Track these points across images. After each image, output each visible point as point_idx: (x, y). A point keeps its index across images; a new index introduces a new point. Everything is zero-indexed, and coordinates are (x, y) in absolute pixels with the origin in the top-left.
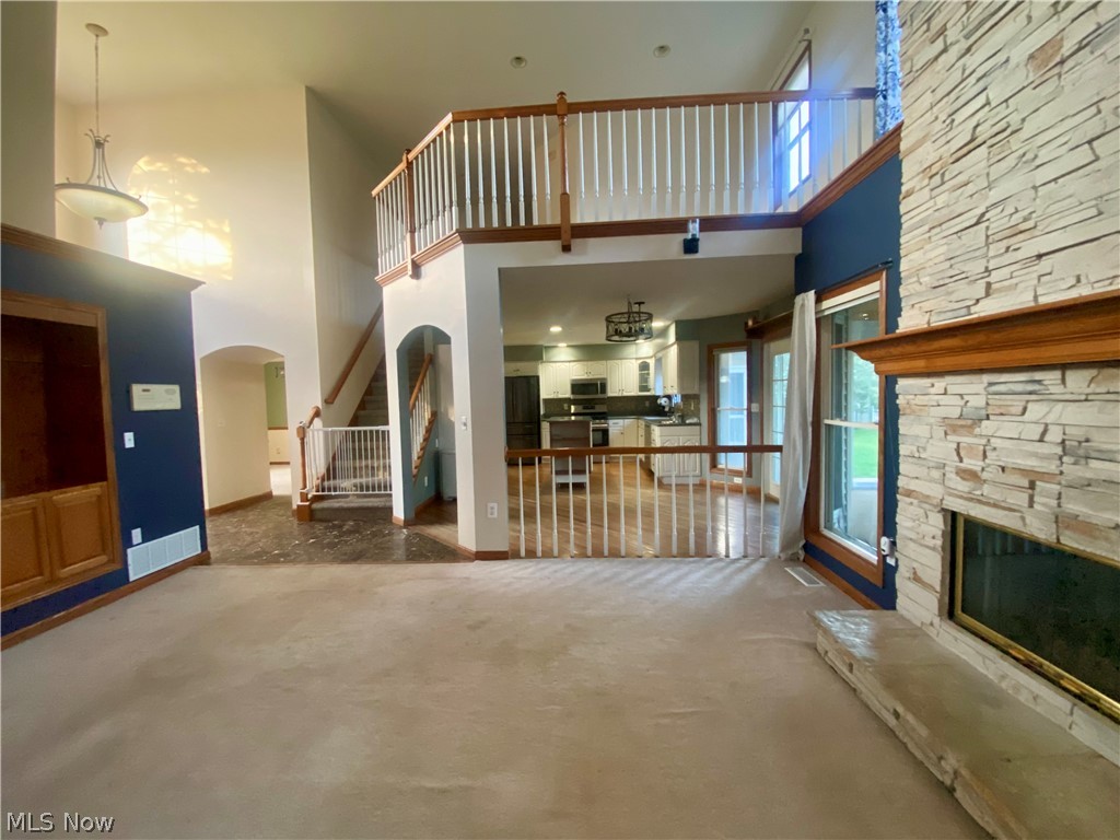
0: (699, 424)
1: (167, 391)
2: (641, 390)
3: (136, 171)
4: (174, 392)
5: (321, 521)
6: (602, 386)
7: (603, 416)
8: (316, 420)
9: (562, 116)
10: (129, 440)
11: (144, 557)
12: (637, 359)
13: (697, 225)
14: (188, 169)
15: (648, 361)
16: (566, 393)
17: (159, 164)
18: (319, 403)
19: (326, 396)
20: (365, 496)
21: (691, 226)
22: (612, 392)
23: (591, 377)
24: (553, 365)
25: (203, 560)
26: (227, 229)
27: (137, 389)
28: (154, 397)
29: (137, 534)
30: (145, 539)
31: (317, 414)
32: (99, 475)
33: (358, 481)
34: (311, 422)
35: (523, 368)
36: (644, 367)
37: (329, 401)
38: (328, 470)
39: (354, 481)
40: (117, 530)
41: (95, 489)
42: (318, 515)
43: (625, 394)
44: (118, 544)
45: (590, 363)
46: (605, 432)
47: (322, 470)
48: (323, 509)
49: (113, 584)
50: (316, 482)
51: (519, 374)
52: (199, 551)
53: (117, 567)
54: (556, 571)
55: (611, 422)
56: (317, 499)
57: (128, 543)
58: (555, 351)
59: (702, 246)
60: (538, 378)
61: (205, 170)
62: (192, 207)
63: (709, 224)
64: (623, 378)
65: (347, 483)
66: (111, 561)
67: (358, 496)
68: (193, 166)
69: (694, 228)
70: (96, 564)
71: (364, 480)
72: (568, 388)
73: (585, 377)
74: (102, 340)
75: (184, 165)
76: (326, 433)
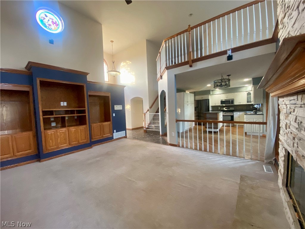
0: (263, 114)
1: (120, 106)
2: (247, 103)
3: (121, 65)
4: (121, 106)
5: (148, 133)
6: (232, 101)
7: (232, 111)
8: (148, 112)
9: (189, 31)
10: (114, 115)
11: (116, 135)
12: (246, 91)
13: (230, 51)
14: (128, 63)
15: (250, 92)
16: (219, 104)
17: (124, 63)
18: (148, 108)
19: (150, 107)
20: (156, 129)
21: (228, 52)
22: (236, 103)
23: (228, 98)
24: (215, 95)
25: (126, 137)
26: (134, 74)
27: (115, 106)
28: (117, 108)
29: (115, 131)
30: (116, 132)
31: (148, 110)
32: (109, 121)
33: (155, 125)
34: (147, 112)
35: (204, 97)
36: (249, 94)
37: (151, 108)
38: (150, 123)
39: (154, 125)
40: (112, 130)
41: (109, 123)
42: (147, 132)
43: (241, 104)
44: (112, 132)
45: (228, 94)
46: (232, 117)
47: (149, 123)
48: (148, 131)
49: (111, 139)
50: (148, 125)
51: (203, 99)
52: (125, 135)
53: (111, 136)
54: (185, 151)
55: (235, 113)
56: (147, 128)
57: (114, 132)
58: (215, 91)
59: (233, 57)
60: (209, 100)
61: (131, 63)
62: (129, 70)
63: (234, 50)
64: (241, 98)
65: (153, 126)
66: (111, 135)
67: (155, 129)
68: (129, 62)
69: (229, 52)
70: (108, 135)
71: (156, 125)
72: (220, 103)
73: (226, 99)
74: (110, 98)
75: (128, 62)
76: (150, 114)
